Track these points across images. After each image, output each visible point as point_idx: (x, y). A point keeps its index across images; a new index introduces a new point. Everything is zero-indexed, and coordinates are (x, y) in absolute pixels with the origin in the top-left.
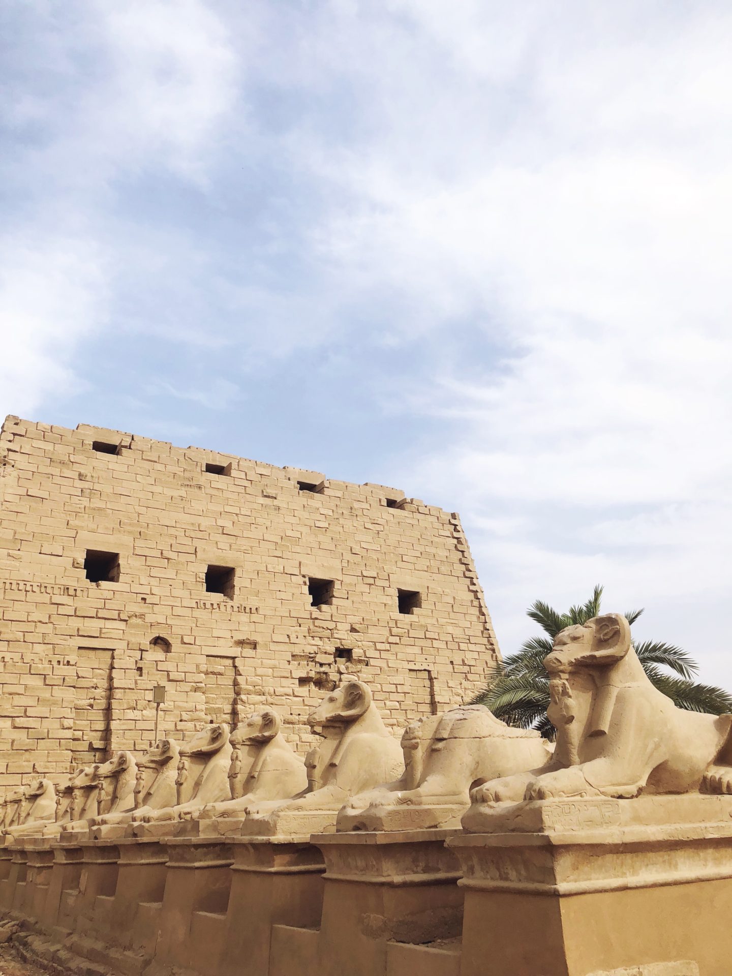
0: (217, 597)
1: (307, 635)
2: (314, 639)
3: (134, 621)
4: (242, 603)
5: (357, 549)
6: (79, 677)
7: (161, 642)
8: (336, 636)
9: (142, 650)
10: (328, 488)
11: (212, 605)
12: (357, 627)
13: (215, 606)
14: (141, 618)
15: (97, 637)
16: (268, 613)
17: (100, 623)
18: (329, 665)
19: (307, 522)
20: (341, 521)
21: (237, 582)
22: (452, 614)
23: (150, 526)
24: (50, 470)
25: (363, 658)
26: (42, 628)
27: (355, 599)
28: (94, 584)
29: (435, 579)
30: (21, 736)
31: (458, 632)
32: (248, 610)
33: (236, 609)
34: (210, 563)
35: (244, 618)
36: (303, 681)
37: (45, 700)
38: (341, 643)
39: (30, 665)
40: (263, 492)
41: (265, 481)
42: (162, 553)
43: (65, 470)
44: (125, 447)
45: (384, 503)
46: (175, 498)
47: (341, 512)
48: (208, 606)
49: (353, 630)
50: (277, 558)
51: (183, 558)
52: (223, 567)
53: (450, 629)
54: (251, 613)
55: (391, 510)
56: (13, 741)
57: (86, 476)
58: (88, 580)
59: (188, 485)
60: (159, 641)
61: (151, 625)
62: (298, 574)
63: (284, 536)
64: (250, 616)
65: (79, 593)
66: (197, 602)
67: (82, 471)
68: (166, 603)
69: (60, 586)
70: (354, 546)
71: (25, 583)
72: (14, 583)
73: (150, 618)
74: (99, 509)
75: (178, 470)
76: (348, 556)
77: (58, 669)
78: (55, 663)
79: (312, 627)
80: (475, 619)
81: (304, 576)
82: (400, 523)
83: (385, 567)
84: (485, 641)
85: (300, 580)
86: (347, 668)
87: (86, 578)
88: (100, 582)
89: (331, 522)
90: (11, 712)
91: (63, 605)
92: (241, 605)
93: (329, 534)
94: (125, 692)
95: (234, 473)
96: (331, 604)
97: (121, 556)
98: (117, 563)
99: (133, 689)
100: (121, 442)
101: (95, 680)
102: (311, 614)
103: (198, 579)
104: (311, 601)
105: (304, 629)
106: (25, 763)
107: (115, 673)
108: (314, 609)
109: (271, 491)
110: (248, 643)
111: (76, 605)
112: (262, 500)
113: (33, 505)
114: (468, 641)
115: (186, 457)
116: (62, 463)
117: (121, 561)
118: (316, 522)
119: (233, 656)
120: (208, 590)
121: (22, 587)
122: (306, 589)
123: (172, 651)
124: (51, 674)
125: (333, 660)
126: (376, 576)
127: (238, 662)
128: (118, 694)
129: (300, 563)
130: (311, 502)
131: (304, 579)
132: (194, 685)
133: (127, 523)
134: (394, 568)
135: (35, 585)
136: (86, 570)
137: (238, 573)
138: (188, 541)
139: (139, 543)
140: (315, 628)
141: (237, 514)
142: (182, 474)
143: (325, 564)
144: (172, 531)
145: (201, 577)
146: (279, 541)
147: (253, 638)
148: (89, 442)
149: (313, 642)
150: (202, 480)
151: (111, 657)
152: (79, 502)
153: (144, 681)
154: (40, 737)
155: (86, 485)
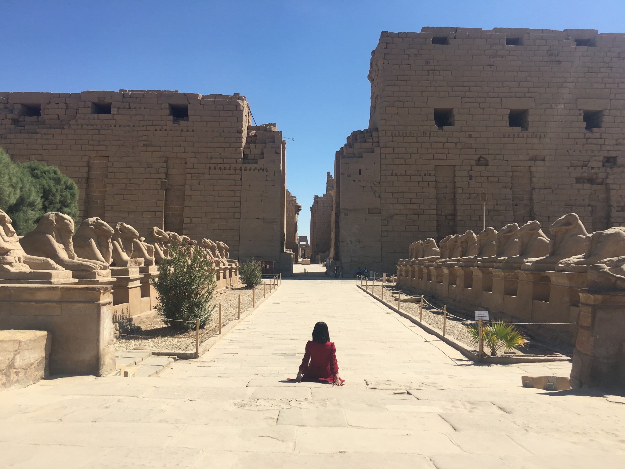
0: (517, 130)
1: (581, 149)
4: (534, 132)
5: (622, 85)
6: (437, 182)
7: (482, 161)
8: (604, 148)
9: (471, 165)
11: (514, 135)
12: (620, 141)
13: (516, 136)
15: (445, 159)
16: (552, 137)
17: (446, 151)
18: (599, 168)
21: (530, 118)
24: (408, 62)
26: (414, 157)
27: (620, 122)
28: (440, 128)
30: (409, 213)
32: (538, 136)
33: (530, 136)
34: (511, 108)
35: (536, 141)
36: (578, 180)
37: (420, 195)
38: (608, 153)
39: (410, 177)
40: (548, 53)
42: (479, 105)
43: (418, 61)
44: (452, 38)
46: (486, 67)
48: (511, 136)
49: (618, 143)
51: (493, 107)
52: (519, 110)
57: (430, 62)
58: (437, 127)
59: (494, 57)
60: (482, 159)
61: (476, 150)
62: (575, 108)
63: (564, 82)
64: (540, 140)
65: (432, 135)
66: (504, 135)
67: (427, 60)
68: (484, 136)
69: (421, 132)
70: (620, 83)
71: (403, 131)
72: (397, 132)
73: (474, 146)
74: (440, 82)
77: (425, 177)
79: (585, 144)
85: (577, 112)
86: (612, 170)
88: (444, 127)
90: (404, 201)
91: (424, 142)
94: (463, 189)
95: (526, 42)
96: (601, 127)
97: (454, 110)
99: (467, 187)
100: (449, 35)
101: (445, 183)
102: (585, 135)
104: (585, 126)
105: (579, 145)
107: (457, 179)
108: (587, 131)
109: (554, 51)
110: (538, 157)
111: (431, 142)
112: (547, 59)
115: (492, 38)
116: (415, 56)
117: (455, 113)
118: (590, 69)
119: (529, 165)
120: (510, 126)
121: (401, 134)
122: (581, 118)
123: (490, 164)
124: (422, 181)
125: (602, 165)
127: (533, 169)
128: (460, 191)
129: (577, 100)
131: (580, 112)
132: (504, 184)
133: (456, 88)
135: (408, 132)
136: (435, 121)
137: (531, 112)
138: (495, 95)
139: (465, 100)
140: (588, 144)
141: (529, 72)
142: (489, 50)
144: (485, 90)
145: (505, 117)
147: (542, 153)
148: (430, 39)
150: (504, 53)
151: (454, 170)
152: (427, 80)
153: (473, 183)
154: (420, 214)
155: (430, 68)
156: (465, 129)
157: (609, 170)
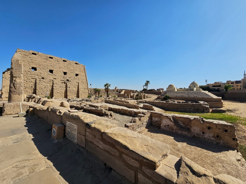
0: (51, 73)
2: (64, 79)
3: (39, 75)
4: (54, 74)
5: (71, 69)
6: (32, 81)
7: (43, 78)
8: (67, 78)
9: (40, 79)
10: (67, 61)
16: (58, 75)
17: (35, 76)
19: (64, 65)
20: (69, 65)
23: (41, 64)
24: (25, 56)
25: (70, 81)
26: (26, 76)
27: (70, 74)
31: (83, 79)
34: (50, 69)
35: (54, 76)
36: (62, 83)
37: (27, 84)
41: (58, 60)
42: (43, 68)
44: (37, 54)
45: (75, 63)
49: (69, 78)
50: (59, 69)
51: (46, 69)
52: (52, 70)
53: (82, 78)
55: (76, 64)
66: (48, 74)
67: (30, 57)
68: (44, 74)
73: (41, 75)
74: (33, 62)
75: (45, 58)
76: (69, 70)
78: (28, 80)
80: (85, 77)
82: (77, 66)
84: (86, 80)
89: (67, 65)
93: (67, 67)
95: (53, 59)
96: (66, 75)
99: (39, 83)
101: (34, 82)
105: (63, 77)
107: (37, 81)
108: (64, 75)
111: (31, 73)
112: (57, 62)
116: (27, 56)
117: (37, 69)
122: (63, 73)
126: (73, 72)
127: (53, 81)
128: (37, 83)
129: (62, 70)
130: (65, 63)
132: (48, 83)
133: (37, 64)
134: (75, 71)
137: (54, 71)
138: (47, 67)
139: (39, 66)
141: (54, 64)
143: (66, 70)
144: (44, 65)
145: (48, 71)
146: (60, 67)
147: (55, 78)
148: (31, 53)
150: (49, 59)
151: (36, 79)
152: (30, 61)
153: (41, 82)
154: (27, 87)
155: (31, 59)
156: (39, 72)
157: (67, 82)
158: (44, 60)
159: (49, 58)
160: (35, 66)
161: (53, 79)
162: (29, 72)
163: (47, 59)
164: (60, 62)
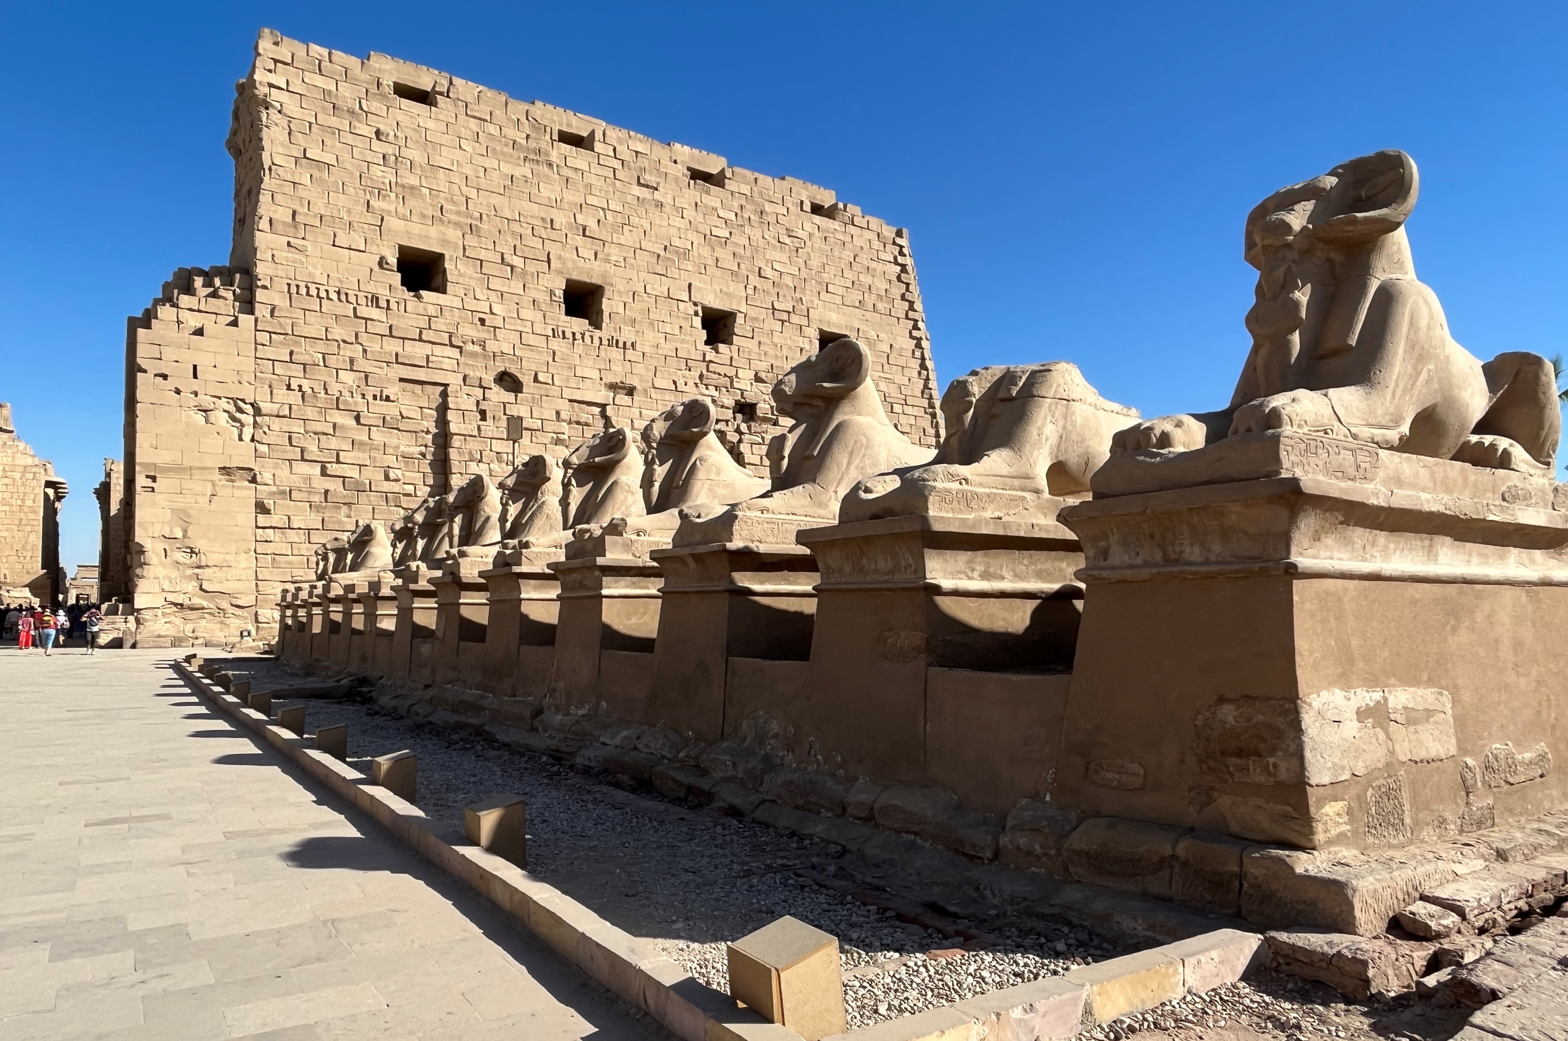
0: (579, 324)
1: (698, 381)
2: (707, 389)
3: (469, 347)
4: (613, 334)
5: (768, 272)
6: (403, 417)
7: (509, 381)
8: (736, 385)
9: (484, 388)
10: (730, 179)
11: (574, 334)
12: (763, 375)
13: (578, 336)
14: (480, 345)
15: (423, 367)
16: (647, 350)
17: (427, 349)
18: (727, 421)
19: (701, 228)
20: (747, 229)
21: (606, 305)
22: (886, 366)
23: (484, 216)
24: (334, 121)
25: (770, 416)
26: (348, 352)
27: (762, 340)
28: (412, 294)
29: (869, 319)
30: (334, 485)
31: (892, 390)
32: (621, 345)
33: (605, 342)
34: (568, 276)
35: (616, 354)
37: (361, 443)
38: (742, 394)
39: (338, 399)
40: (639, 178)
41: (643, 162)
42: (503, 259)
43: (357, 124)
44: (441, 94)
45: (806, 205)
46: (517, 178)
47: (746, 216)
48: (569, 335)
49: (758, 379)
50: (658, 276)
51: (532, 267)
52: (586, 283)
53: (882, 385)
54: (625, 348)
55: (818, 220)
56: (326, 492)
57: (388, 135)
58: (405, 288)
59: (533, 160)
60: (506, 378)
61: (494, 356)
62: (687, 300)
63: (668, 245)
64: (624, 353)
65: (393, 306)
66: (553, 330)
67: (382, 128)
68: (513, 327)
69: (366, 294)
70: (763, 267)
71: (318, 286)
72: (302, 285)
73: (492, 346)
74: (412, 188)
75: (520, 137)
76: (754, 280)
77: (373, 404)
78: (370, 399)
79: (705, 372)
80: (916, 374)
81: (695, 304)
82: (828, 239)
83: (804, 299)
84: (925, 403)
85: (691, 309)
86: (749, 428)
87: (402, 285)
88: (421, 292)
89: (733, 230)
90: (319, 456)
91: (373, 320)
92: (613, 337)
93: (730, 248)
94: (465, 440)
95: (598, 147)
96: (731, 343)
97: (447, 257)
98: (442, 269)
99: (475, 436)
100: (434, 86)
101: (425, 423)
102: (704, 355)
103: (554, 298)
104: (705, 338)
105: (695, 374)
106: (345, 519)
107: (451, 415)
108: (708, 348)
109: (650, 178)
110: (621, 388)
111: (390, 323)
112: (637, 191)
113: (316, 174)
114: (904, 402)
115: (530, 119)
116: (351, 112)
117: (448, 266)
118: (713, 229)
119: (603, 402)
120: (568, 313)
121: (313, 292)
122: (698, 322)
123: (524, 390)
124: (366, 410)
125: (732, 416)
126: (791, 310)
127: (610, 411)
128: (456, 442)
129: (690, 285)
130: (705, 198)
131: (696, 308)
132: (555, 436)
133: (451, 210)
134: (816, 301)
135: (331, 290)
136: (399, 275)
137: (608, 293)
138: (537, 243)
139: (470, 240)
140: (710, 374)
141: (603, 209)
142: (524, 142)
143: (724, 290)
144: (515, 227)
145: (557, 294)
146: (662, 253)
147: (629, 381)
148: (388, 82)
149: (707, 392)
150: (554, 157)
151: (444, 395)
152: (382, 175)
153: (489, 427)
154: (360, 489)
155: (389, 149)
156: (471, 304)
157: (744, 427)
158: (507, 169)
159: (556, 137)
160: (433, 231)
161: (602, 395)
162: (375, 300)
163: (536, 157)
164: (664, 195)
